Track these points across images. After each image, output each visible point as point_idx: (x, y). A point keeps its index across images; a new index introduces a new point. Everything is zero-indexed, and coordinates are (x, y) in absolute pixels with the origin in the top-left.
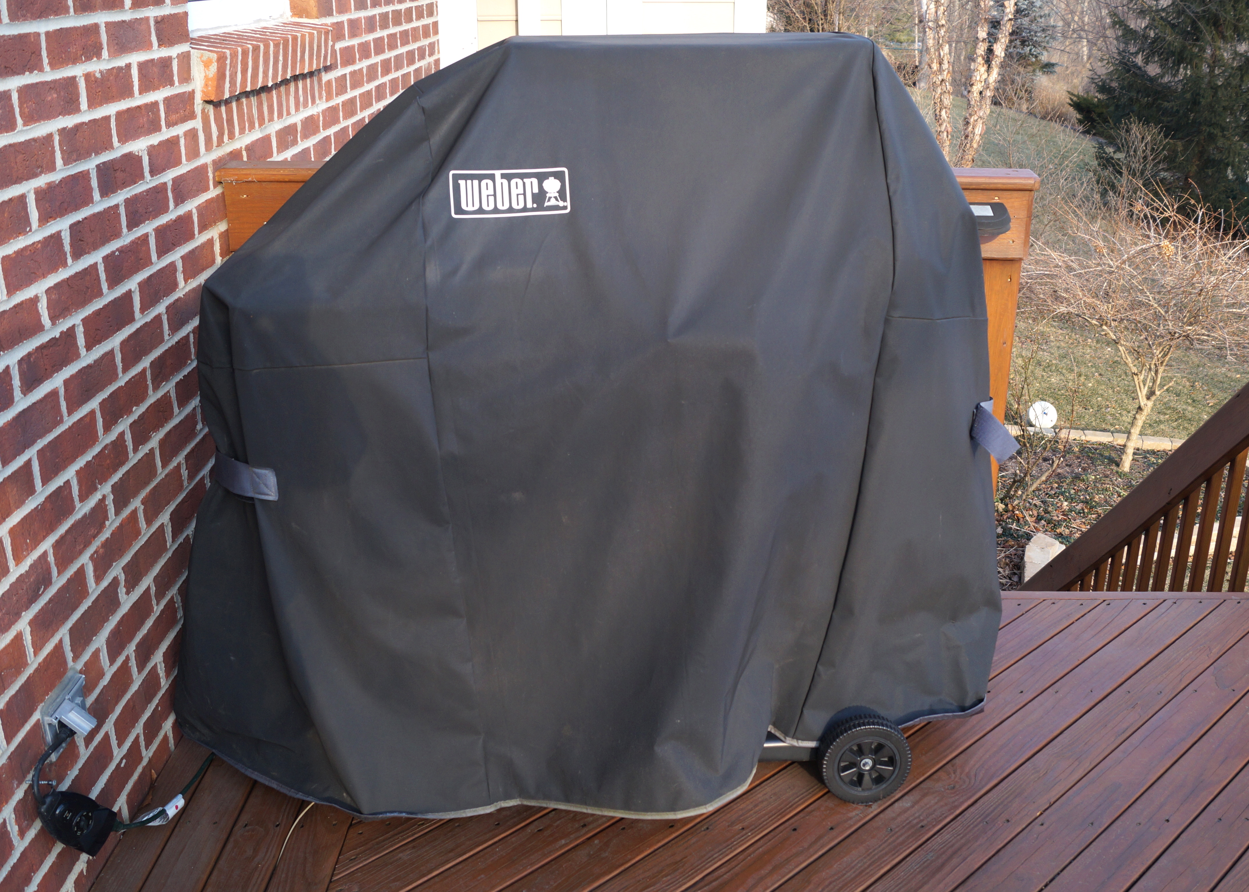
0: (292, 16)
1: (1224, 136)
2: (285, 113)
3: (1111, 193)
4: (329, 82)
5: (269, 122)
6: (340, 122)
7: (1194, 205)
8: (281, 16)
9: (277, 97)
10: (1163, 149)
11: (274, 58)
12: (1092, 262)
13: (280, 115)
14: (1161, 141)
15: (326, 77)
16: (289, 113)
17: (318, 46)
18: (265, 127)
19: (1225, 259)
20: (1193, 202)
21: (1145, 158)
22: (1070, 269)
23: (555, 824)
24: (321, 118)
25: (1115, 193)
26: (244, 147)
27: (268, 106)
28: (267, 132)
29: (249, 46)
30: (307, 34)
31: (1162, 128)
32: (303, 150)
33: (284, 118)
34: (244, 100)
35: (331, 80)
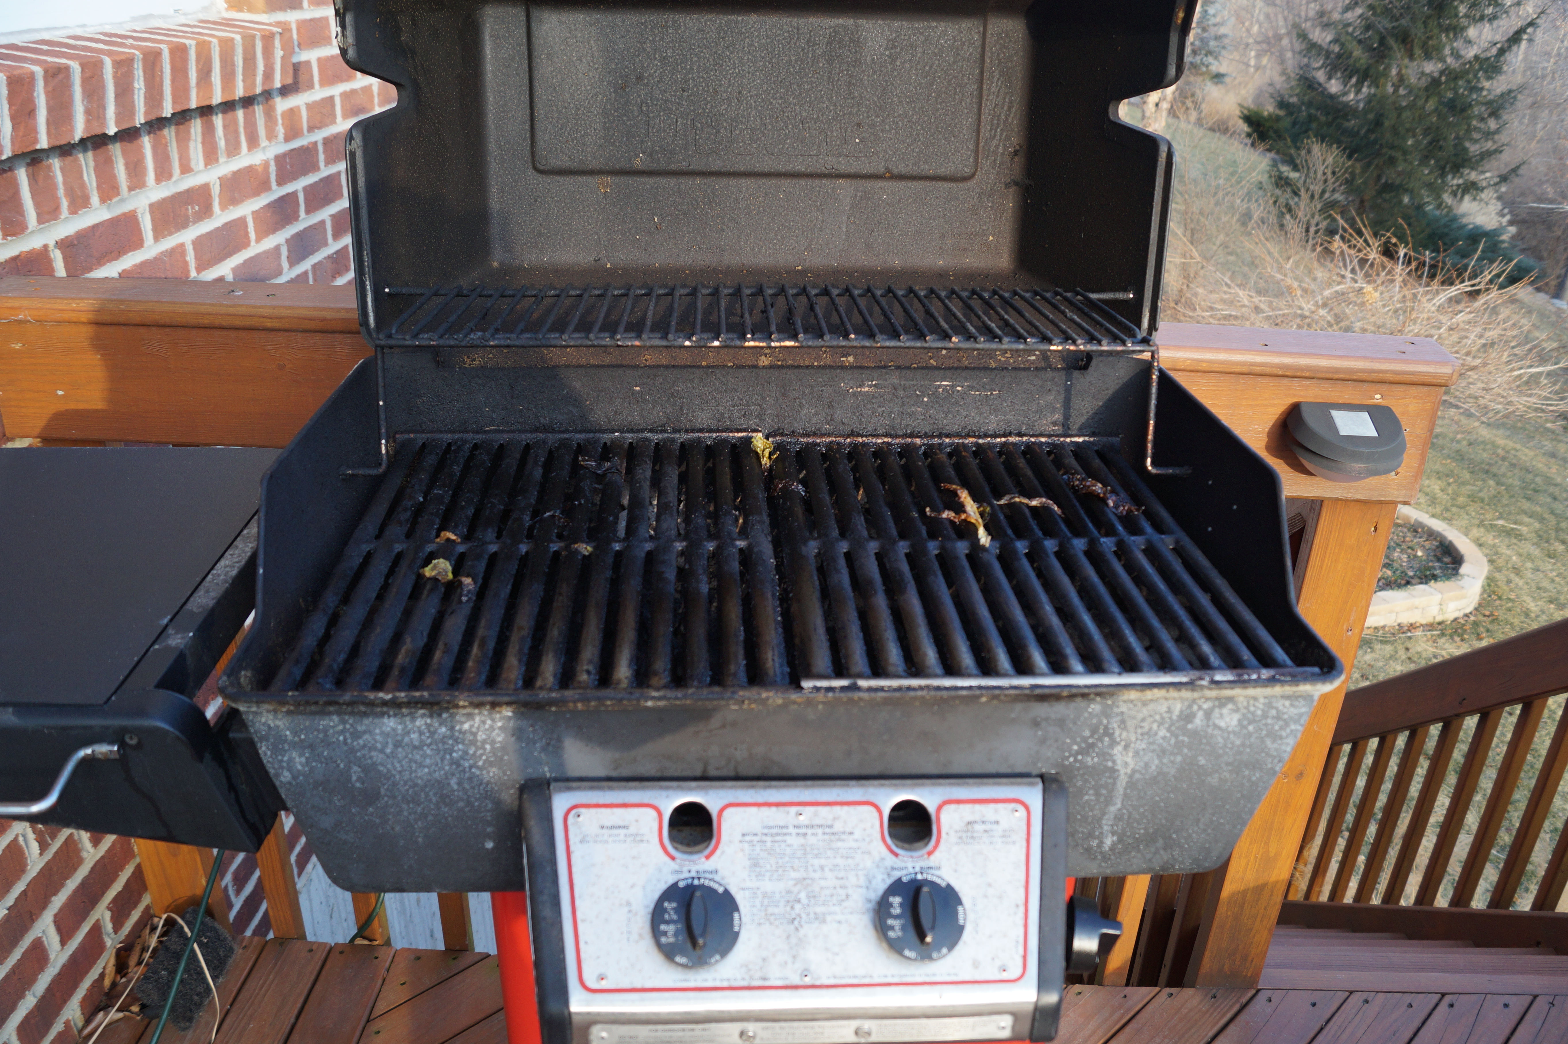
0: (227, 10)
1: (1405, 160)
2: (176, 170)
3: (1288, 217)
4: (292, 113)
5: (131, 189)
6: (318, 169)
7: (1395, 245)
9: (154, 148)
10: (1345, 172)
11: (117, 85)
12: (1283, 304)
13: (163, 174)
14: (1344, 164)
15: (282, 105)
16: (186, 169)
17: (245, 60)
18: (123, 200)
19: (1429, 306)
20: (1394, 240)
21: (1325, 181)
22: (1257, 310)
24: (273, 169)
25: (1292, 216)
26: (52, 244)
27: (127, 165)
28: (126, 208)
29: (38, 70)
30: (215, 41)
31: (1344, 149)
32: (226, 224)
33: (174, 178)
34: (56, 163)
35: (298, 108)
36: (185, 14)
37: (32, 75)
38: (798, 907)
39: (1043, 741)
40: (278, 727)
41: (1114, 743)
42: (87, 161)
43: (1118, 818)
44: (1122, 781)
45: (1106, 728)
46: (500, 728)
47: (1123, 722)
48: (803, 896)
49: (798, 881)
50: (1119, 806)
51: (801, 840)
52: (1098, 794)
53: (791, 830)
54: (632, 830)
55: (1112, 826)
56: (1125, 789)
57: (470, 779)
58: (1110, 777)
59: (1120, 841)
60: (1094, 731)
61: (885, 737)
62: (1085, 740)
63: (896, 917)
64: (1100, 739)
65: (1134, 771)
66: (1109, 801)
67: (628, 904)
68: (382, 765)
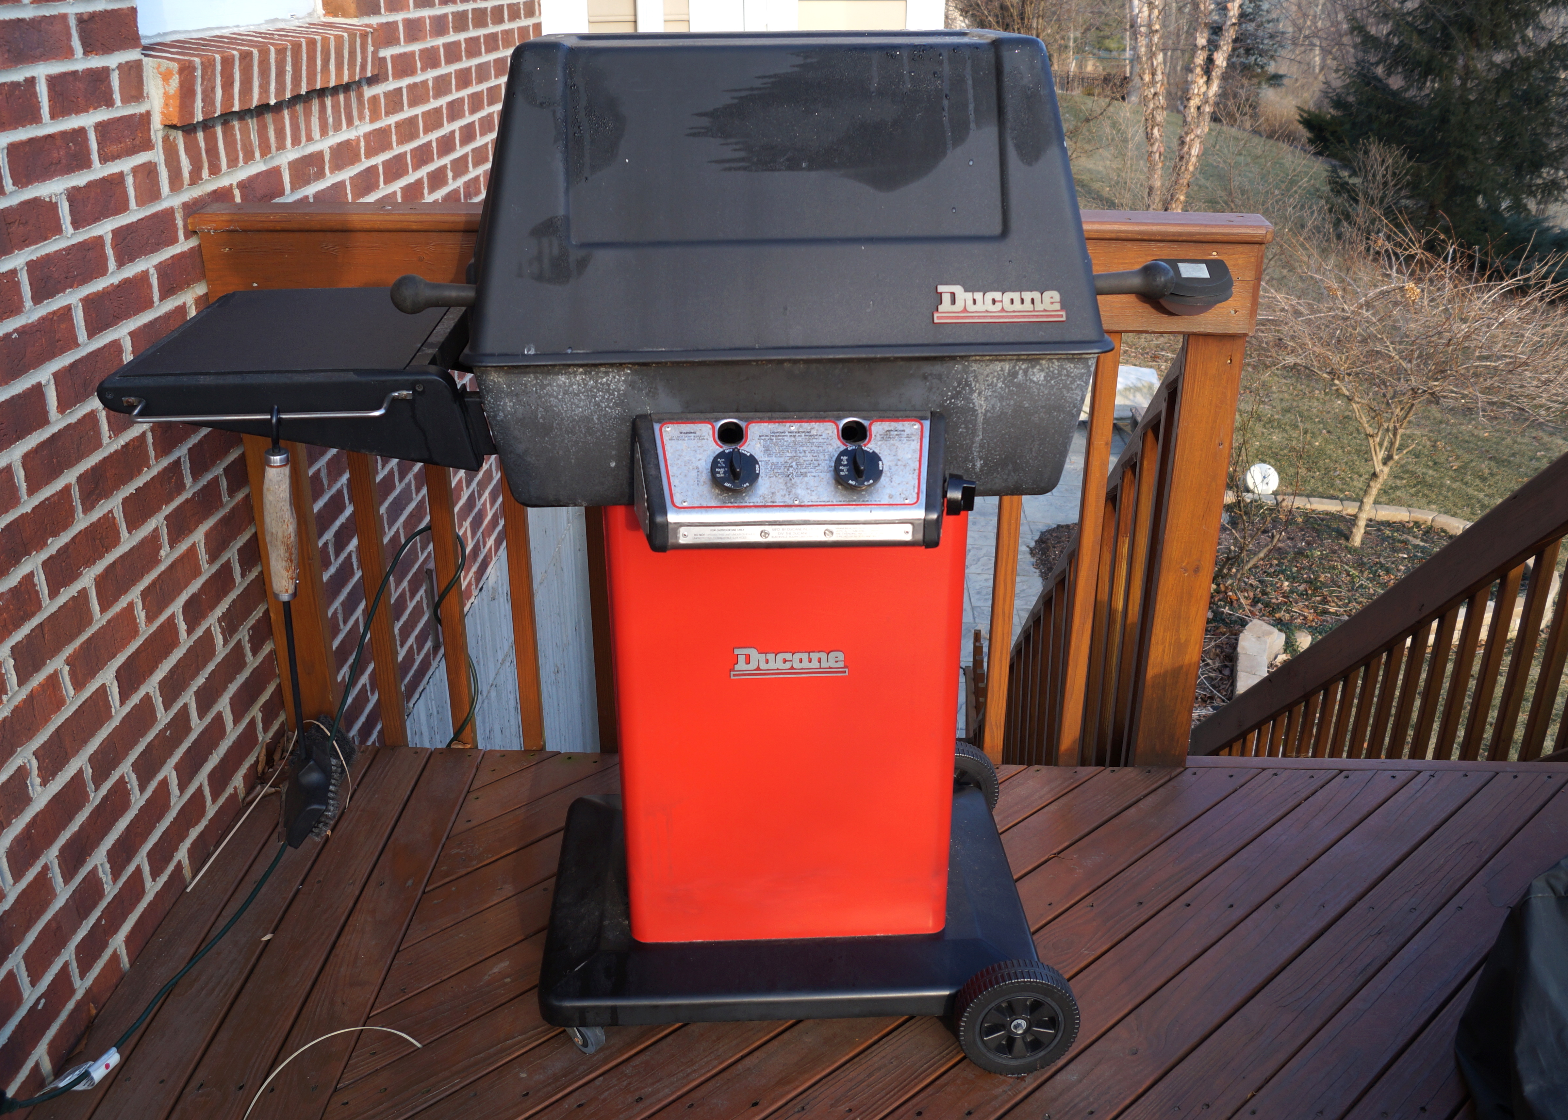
0: (325, 15)
1: (1476, 159)
2: (304, 139)
3: (1345, 224)
4: (374, 99)
5: (278, 149)
6: (392, 148)
7: (1443, 241)
8: (310, 15)
9: (291, 119)
10: (1406, 174)
11: (277, 67)
12: (1324, 306)
13: (296, 141)
14: (1404, 164)
15: (369, 92)
16: (309, 138)
17: (350, 53)
18: (272, 158)
19: (1479, 303)
20: (1442, 236)
21: (1385, 184)
22: (1297, 313)
23: (602, 1097)
24: (362, 144)
25: (1350, 223)
26: (235, 184)
27: (275, 130)
28: (275, 163)
29: (235, 52)
30: (332, 37)
31: (1405, 149)
32: (333, 185)
33: (302, 145)
34: (236, 124)
35: (378, 95)
36: (298, 19)
37: (233, 56)
38: (791, 469)
39: (930, 389)
40: (499, 382)
41: (972, 391)
42: (252, 124)
43: (982, 446)
44: (980, 418)
45: (966, 381)
46: (623, 381)
47: (976, 377)
48: (794, 464)
49: (791, 457)
50: (981, 437)
51: (793, 439)
52: (967, 428)
53: (787, 434)
54: (698, 434)
55: (979, 452)
56: (983, 424)
57: (605, 415)
58: (972, 415)
59: (985, 464)
60: (959, 383)
61: (840, 386)
62: (955, 388)
63: (844, 466)
64: (963, 388)
65: (986, 411)
66: (974, 434)
67: (697, 468)
68: (556, 406)
